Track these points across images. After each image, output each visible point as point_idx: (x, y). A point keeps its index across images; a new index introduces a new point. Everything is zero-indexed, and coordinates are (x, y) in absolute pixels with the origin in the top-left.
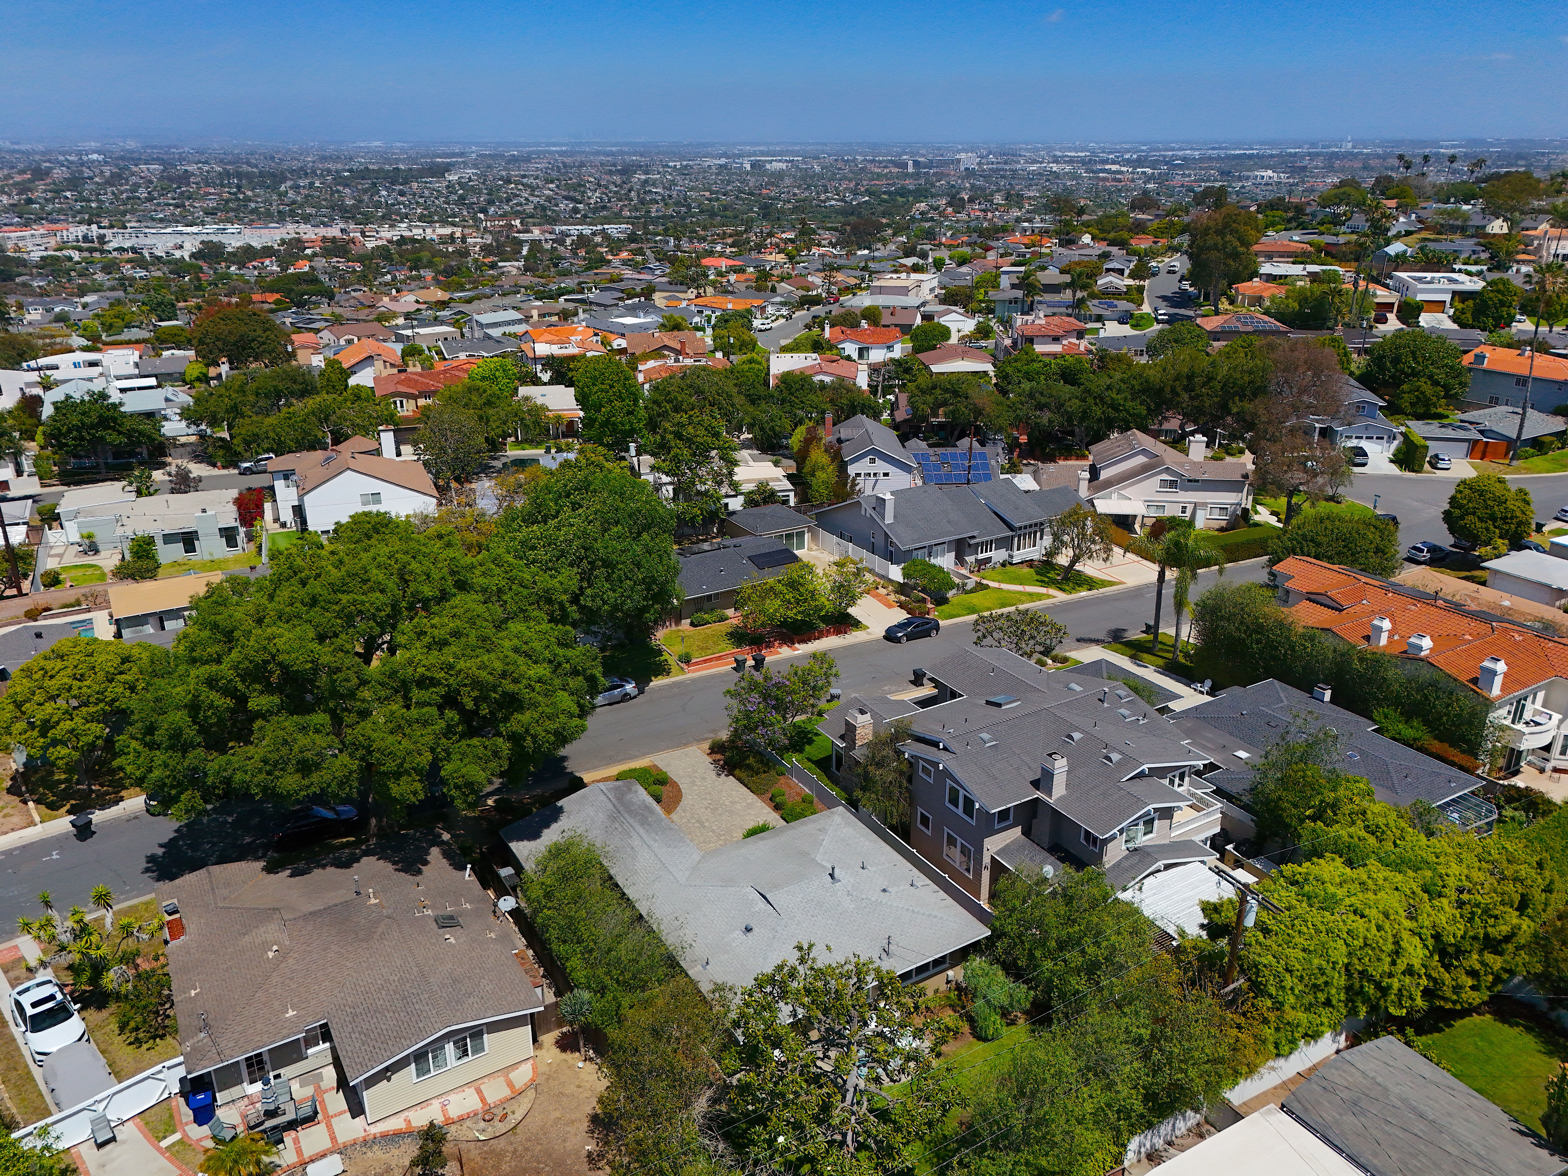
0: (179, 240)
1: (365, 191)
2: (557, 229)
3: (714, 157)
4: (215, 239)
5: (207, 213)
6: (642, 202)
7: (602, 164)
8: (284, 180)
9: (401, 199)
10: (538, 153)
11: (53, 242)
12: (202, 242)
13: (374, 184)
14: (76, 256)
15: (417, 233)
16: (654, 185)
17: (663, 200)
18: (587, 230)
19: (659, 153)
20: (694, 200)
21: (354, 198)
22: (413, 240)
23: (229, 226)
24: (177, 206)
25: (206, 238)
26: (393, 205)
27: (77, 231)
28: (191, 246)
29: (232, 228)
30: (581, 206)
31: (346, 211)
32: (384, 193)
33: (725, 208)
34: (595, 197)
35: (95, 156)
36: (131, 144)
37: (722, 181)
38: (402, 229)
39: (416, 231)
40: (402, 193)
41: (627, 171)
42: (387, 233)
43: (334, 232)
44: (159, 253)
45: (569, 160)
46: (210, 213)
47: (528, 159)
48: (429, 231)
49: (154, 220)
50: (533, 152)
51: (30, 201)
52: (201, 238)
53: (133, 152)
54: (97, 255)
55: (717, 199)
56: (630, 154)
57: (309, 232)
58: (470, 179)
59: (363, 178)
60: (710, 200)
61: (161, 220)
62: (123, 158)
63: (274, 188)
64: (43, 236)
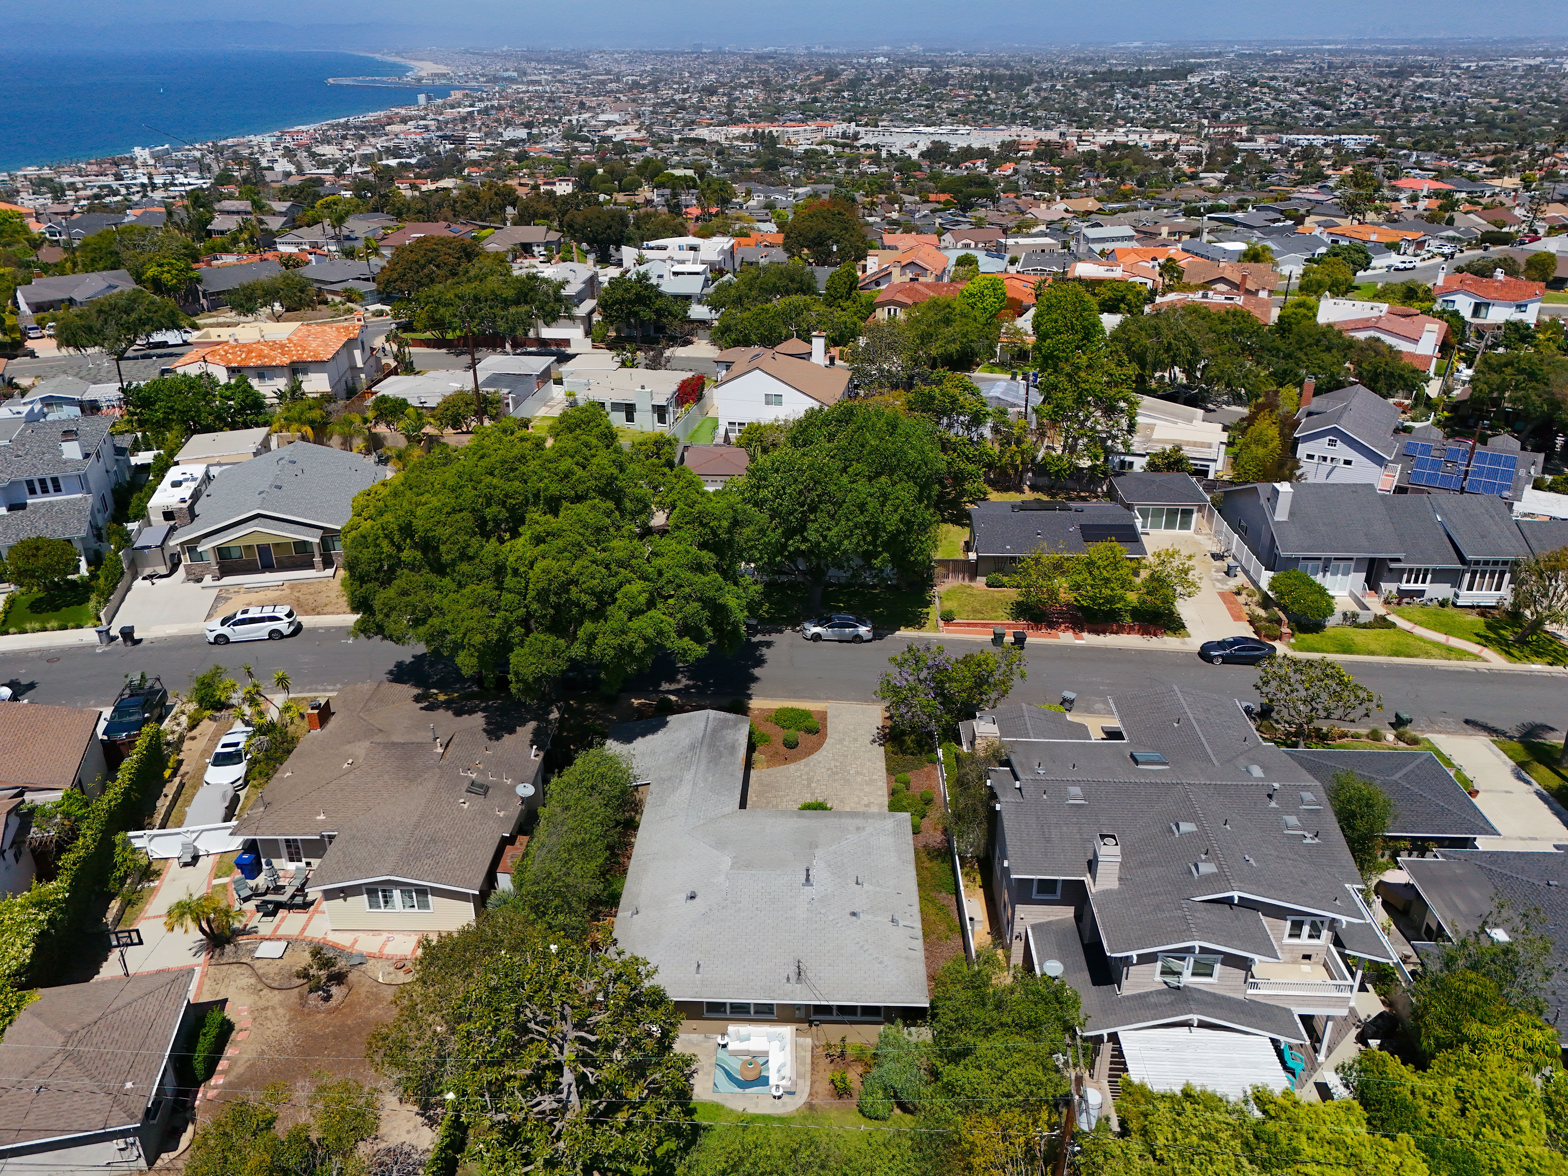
0: (914, 139)
1: (1101, 94)
2: (1285, 138)
3: (1528, 56)
4: (944, 139)
5: (950, 115)
6: (1406, 109)
7: (1376, 65)
8: (1030, 81)
9: (1133, 102)
10: (1304, 53)
11: (819, 137)
12: (933, 142)
13: (1112, 87)
14: (831, 150)
15: (1133, 139)
16: (1430, 90)
17: (1434, 107)
18: (1318, 140)
19: (1453, 52)
20: (1472, 109)
21: (1087, 101)
22: (1125, 146)
23: (961, 127)
24: (927, 107)
25: (936, 138)
26: (1123, 108)
27: (838, 128)
28: (924, 145)
29: (963, 129)
30: (1328, 113)
31: (1074, 115)
32: (1119, 96)
33: (1512, 119)
34: (1347, 102)
35: (880, 59)
36: (916, 48)
37: (1524, 85)
38: (1119, 135)
39: (1132, 137)
40: (1136, 97)
41: (1402, 74)
42: (1103, 138)
43: (1052, 136)
44: (895, 151)
45: (1337, 60)
46: (951, 114)
47: (1289, 59)
48: (1145, 136)
49: (903, 119)
50: (1298, 51)
51: (815, 100)
52: (933, 138)
53: (914, 54)
54: (847, 150)
55: (1506, 108)
56: (1415, 53)
57: (1030, 135)
58: (1213, 82)
59: (1104, 81)
60: (1496, 109)
61: (909, 120)
62: (903, 61)
63: (1017, 90)
64: (813, 131)
